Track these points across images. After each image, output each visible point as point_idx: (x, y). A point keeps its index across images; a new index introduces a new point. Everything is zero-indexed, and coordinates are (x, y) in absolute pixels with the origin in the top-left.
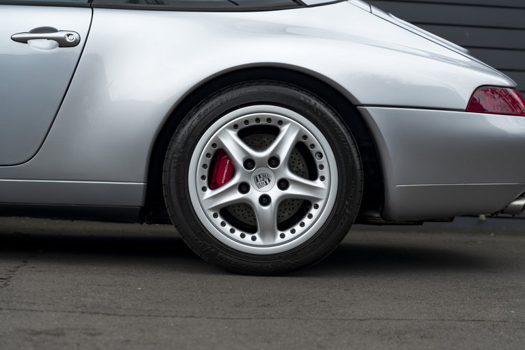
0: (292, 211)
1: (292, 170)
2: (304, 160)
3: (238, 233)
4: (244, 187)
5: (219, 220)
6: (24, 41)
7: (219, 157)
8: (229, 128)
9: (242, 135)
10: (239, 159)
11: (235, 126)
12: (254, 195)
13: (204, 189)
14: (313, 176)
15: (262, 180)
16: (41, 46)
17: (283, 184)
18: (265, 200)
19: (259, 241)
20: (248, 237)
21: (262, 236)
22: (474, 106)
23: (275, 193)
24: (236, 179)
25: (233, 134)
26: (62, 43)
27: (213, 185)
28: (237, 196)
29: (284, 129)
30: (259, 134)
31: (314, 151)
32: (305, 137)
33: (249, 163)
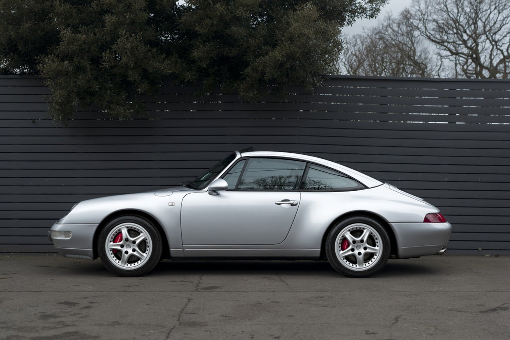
0: (369, 257)
1: (368, 244)
2: (372, 241)
3: (351, 264)
4: (353, 250)
5: (345, 260)
6: (280, 204)
7: (344, 239)
8: (347, 231)
9: (351, 233)
10: (351, 241)
11: (349, 230)
12: (356, 252)
13: (340, 251)
14: (374, 245)
15: (359, 247)
16: (285, 206)
17: (365, 248)
18: (360, 254)
19: (358, 267)
20: (354, 266)
21: (359, 265)
22: (426, 220)
23: (363, 251)
24: (350, 247)
25: (349, 233)
26: (292, 205)
27: (343, 249)
28: (351, 253)
29: (365, 231)
30: (357, 233)
31: (374, 237)
32: (372, 233)
33: (354, 242)
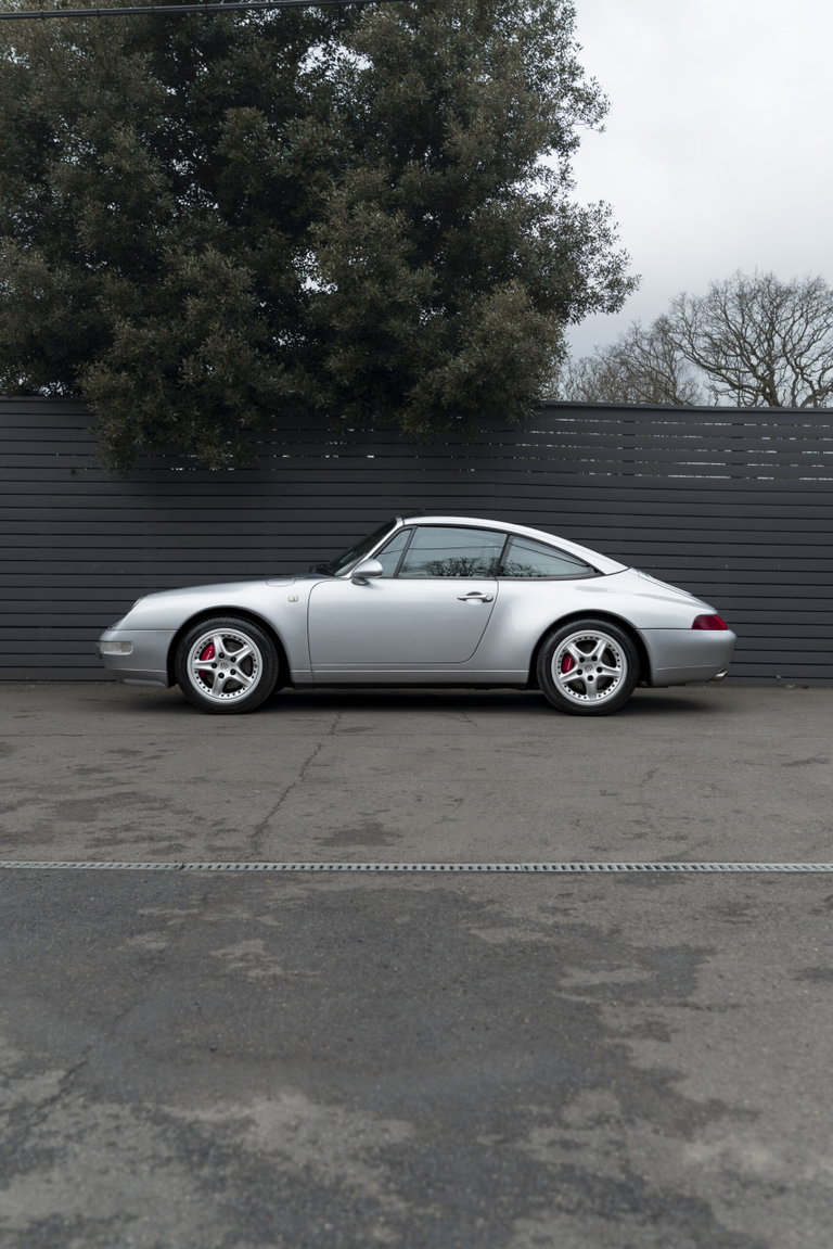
0: (605, 683)
1: (604, 663)
2: (609, 657)
3: (577, 695)
4: (579, 672)
5: (567, 689)
6: (465, 599)
7: (567, 656)
8: (571, 642)
9: (577, 645)
10: (577, 658)
11: (574, 641)
12: (585, 675)
13: (559, 673)
14: (614, 665)
15: (589, 668)
16: (473, 602)
17: (599, 670)
18: (590, 678)
19: (588, 699)
20: (582, 697)
21: (590, 696)
22: (697, 625)
23: (595, 674)
24: (576, 668)
25: (573, 645)
26: (484, 600)
27: (564, 671)
28: (577, 676)
29: (599, 642)
30: (586, 645)
31: (614, 653)
32: (610, 646)
33: (582, 660)
